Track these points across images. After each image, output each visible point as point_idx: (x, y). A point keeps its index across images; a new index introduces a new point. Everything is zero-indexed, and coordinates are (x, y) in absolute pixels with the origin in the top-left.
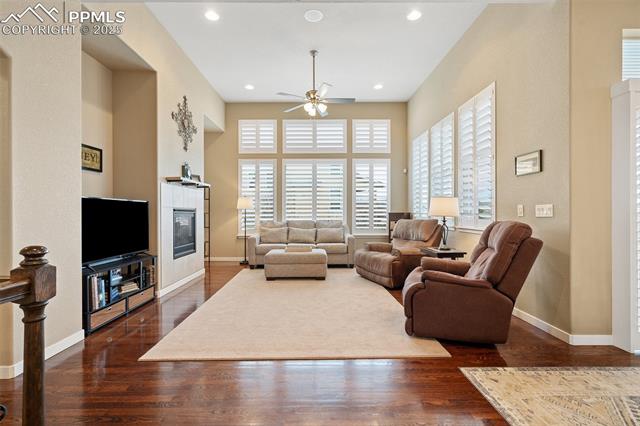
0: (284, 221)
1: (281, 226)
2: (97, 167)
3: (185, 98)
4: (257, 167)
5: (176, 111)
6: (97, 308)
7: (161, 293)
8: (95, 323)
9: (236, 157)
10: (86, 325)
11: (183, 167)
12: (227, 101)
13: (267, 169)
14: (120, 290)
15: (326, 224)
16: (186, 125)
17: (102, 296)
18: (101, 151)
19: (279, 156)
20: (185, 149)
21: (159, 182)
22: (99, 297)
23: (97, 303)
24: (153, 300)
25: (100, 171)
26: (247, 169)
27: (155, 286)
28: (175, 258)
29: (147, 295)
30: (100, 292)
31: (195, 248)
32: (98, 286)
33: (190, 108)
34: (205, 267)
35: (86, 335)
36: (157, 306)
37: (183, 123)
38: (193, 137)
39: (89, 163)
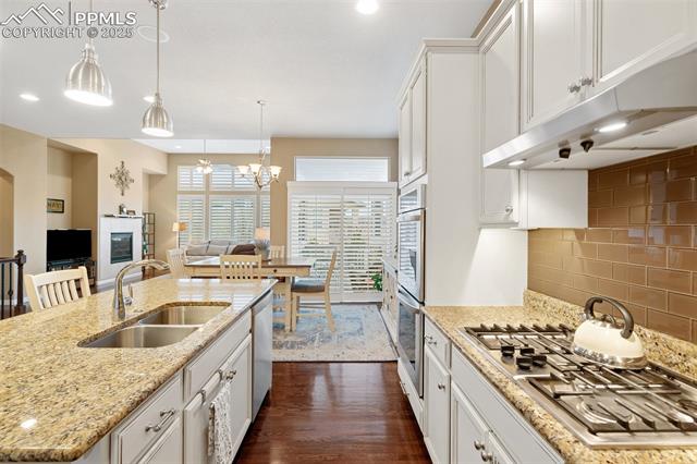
1: (204, 244)
2: (61, 210)
3: (123, 163)
5: (114, 173)
7: (99, 283)
11: (120, 206)
12: (170, 153)
18: (63, 201)
20: (123, 194)
21: (99, 217)
25: (63, 212)
27: (95, 278)
28: (112, 263)
31: (131, 258)
37: (120, 178)
38: (131, 185)
39: (55, 209)
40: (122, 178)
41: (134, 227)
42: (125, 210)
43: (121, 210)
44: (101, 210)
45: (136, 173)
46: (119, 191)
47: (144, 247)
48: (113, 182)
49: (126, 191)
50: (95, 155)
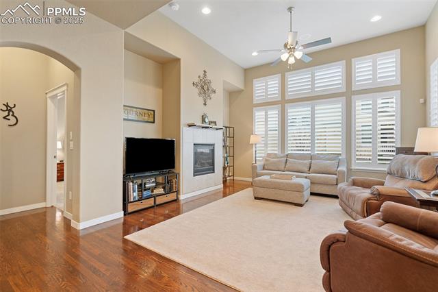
0: (286, 153)
1: (281, 157)
2: (152, 120)
3: (205, 72)
4: (266, 113)
5: (197, 80)
6: (132, 200)
7: (182, 197)
8: (131, 208)
9: (251, 106)
10: (125, 209)
11: (203, 116)
12: (245, 67)
13: (274, 114)
14: (152, 192)
15: (322, 156)
16: (206, 88)
17: (136, 194)
18: (154, 111)
19: (283, 102)
20: (205, 104)
21: (181, 127)
22: (134, 195)
23: (132, 198)
24: (177, 200)
25: (154, 122)
26: (259, 115)
27: (178, 192)
28: (194, 176)
29: (172, 197)
30: (134, 191)
31: (213, 170)
32: (133, 188)
33: (209, 77)
34: (223, 183)
35: (125, 215)
36: (179, 205)
37: (203, 88)
38: (213, 95)
39: (146, 118)
40: (204, 88)
41: (215, 138)
42: (207, 120)
43: (203, 121)
44: (184, 119)
45: (217, 84)
46: (201, 100)
47: (225, 159)
48: (196, 90)
49: (208, 102)
50: (178, 60)
